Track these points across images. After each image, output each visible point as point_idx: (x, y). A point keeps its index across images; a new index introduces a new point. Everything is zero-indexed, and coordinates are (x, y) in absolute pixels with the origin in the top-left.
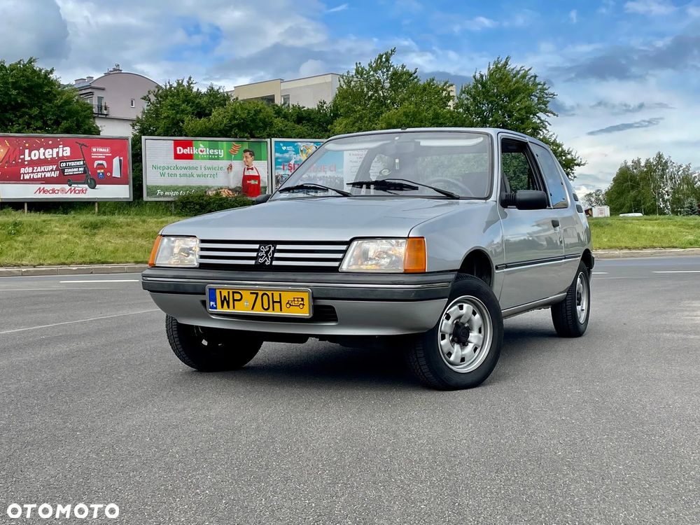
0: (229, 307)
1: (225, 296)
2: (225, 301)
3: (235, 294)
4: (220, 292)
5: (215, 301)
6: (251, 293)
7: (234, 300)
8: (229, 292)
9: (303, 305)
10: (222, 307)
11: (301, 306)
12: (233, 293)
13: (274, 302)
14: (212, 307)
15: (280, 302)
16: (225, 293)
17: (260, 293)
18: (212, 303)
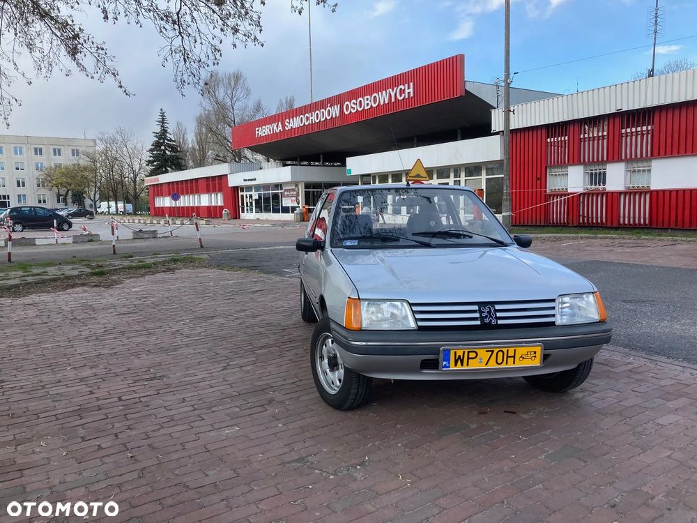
0: (462, 365)
1: (459, 356)
2: (459, 360)
3: (470, 354)
4: (455, 352)
5: (449, 361)
6: (487, 351)
7: (468, 358)
8: (464, 352)
9: (535, 357)
10: (456, 365)
11: (533, 358)
12: (469, 352)
13: (508, 357)
14: (445, 367)
15: (514, 357)
16: (460, 353)
17: (496, 351)
18: (444, 363)
